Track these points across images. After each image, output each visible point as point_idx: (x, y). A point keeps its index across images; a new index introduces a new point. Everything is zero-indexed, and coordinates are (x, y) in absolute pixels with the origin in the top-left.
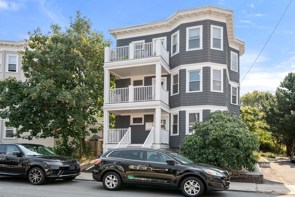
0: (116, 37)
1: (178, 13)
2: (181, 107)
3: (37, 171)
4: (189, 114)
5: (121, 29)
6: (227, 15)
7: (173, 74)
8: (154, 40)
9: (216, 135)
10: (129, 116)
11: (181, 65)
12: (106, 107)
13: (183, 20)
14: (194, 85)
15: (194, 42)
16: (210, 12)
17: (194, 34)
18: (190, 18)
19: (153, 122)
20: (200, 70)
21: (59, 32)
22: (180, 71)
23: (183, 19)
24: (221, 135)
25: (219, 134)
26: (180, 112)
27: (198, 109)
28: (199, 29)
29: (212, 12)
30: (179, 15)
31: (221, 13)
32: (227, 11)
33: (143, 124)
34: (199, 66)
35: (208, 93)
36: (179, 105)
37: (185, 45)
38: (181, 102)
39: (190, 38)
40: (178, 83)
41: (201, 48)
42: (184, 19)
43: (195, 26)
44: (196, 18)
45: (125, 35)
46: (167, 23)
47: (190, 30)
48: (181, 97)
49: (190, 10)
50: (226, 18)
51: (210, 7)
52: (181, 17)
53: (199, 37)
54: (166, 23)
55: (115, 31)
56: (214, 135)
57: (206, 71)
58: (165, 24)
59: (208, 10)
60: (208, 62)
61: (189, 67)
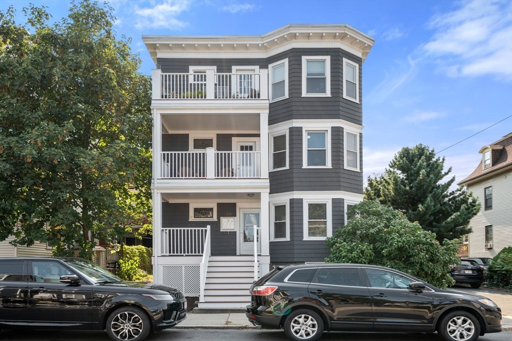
0: (156, 53)
1: (290, 28)
2: (294, 192)
3: (131, 315)
4: (309, 204)
5: (170, 38)
6: (367, 45)
7: (273, 134)
8: (234, 68)
9: (404, 241)
10: (187, 205)
11: (294, 120)
12: (159, 185)
13: (294, 42)
14: (317, 156)
15: (316, 82)
16: (344, 37)
17: (316, 69)
18: (309, 41)
19: (236, 216)
20: (327, 131)
21: (45, 23)
22: (292, 130)
23: (296, 41)
24: (410, 242)
25: (408, 239)
26: (291, 200)
27: (325, 197)
28: (324, 61)
29: (348, 36)
30: (291, 31)
31: (359, 40)
32: (366, 39)
33: (215, 219)
34: (325, 125)
35: (341, 171)
36: (290, 189)
37: (301, 85)
38: (295, 184)
39: (308, 75)
40: (287, 151)
41: (328, 94)
42: (298, 40)
43: (317, 55)
44: (319, 42)
45: (176, 52)
46: (262, 43)
47: (308, 61)
48: (295, 175)
49: (312, 27)
50: (362, 51)
51: (346, 29)
52: (294, 36)
53: (323, 74)
54: (260, 42)
55: (156, 41)
56: (400, 242)
57: (337, 133)
58: (258, 44)
59: (343, 32)
60: (341, 120)
61: (308, 125)
